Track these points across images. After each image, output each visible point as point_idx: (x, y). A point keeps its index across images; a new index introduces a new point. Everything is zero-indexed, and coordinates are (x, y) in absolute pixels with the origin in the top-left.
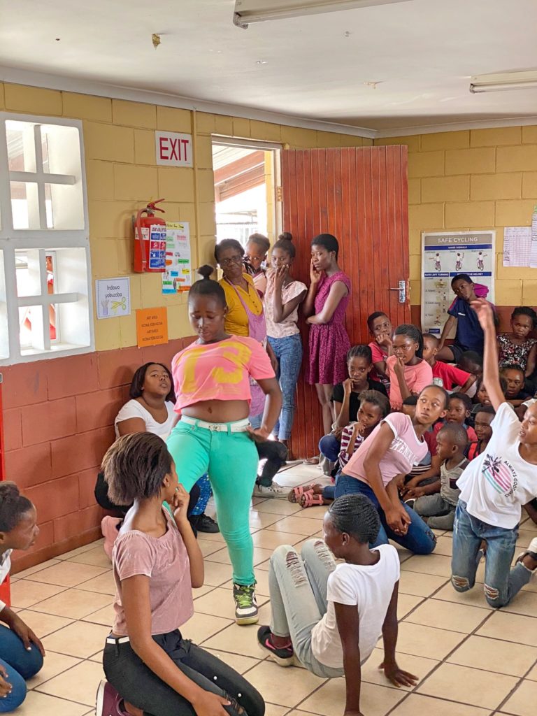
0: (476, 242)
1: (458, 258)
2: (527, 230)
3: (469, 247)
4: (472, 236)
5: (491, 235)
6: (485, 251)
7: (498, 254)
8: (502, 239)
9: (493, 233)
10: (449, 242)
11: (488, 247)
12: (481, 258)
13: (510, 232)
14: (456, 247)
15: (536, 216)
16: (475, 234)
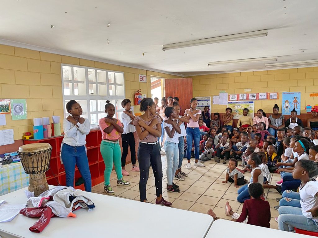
0: (207, 99)
1: (203, 103)
2: (218, 96)
3: (205, 100)
4: (206, 98)
5: (210, 98)
6: (209, 101)
7: (211, 102)
8: (212, 98)
9: (210, 97)
12: (208, 102)
13: (214, 97)
14: (202, 100)
15: (220, 93)
16: (207, 97)
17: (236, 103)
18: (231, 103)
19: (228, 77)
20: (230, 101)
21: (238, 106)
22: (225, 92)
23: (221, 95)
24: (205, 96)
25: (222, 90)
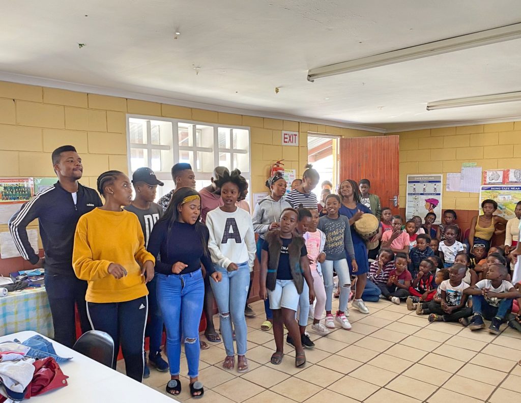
0: (431, 179)
2: (459, 174)
3: (430, 182)
4: (431, 177)
5: (440, 176)
7: (444, 185)
8: (445, 178)
9: (442, 175)
10: (420, 179)
11: (439, 182)
12: (435, 187)
13: (450, 175)
14: (423, 182)
15: (463, 168)
16: (433, 176)
17: (501, 189)
18: (490, 189)
19: (484, 133)
20: (485, 184)
21: (506, 197)
22: (476, 165)
23: (465, 171)
24: (430, 173)
25: (469, 160)
